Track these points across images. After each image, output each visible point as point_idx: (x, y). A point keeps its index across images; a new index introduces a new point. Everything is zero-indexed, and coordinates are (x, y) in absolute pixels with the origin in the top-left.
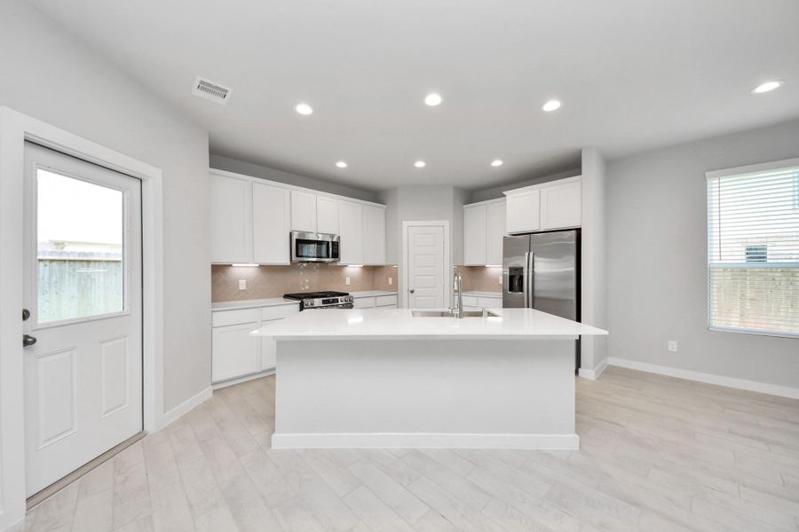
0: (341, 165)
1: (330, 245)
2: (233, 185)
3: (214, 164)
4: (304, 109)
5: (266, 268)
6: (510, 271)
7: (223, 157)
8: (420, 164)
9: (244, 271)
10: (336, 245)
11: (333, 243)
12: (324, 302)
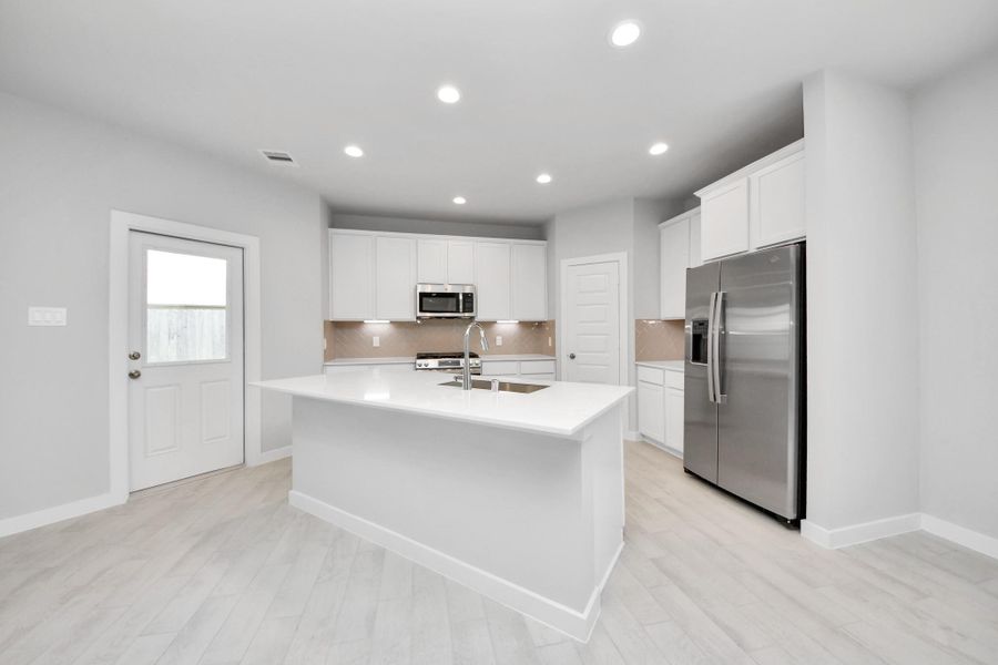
0: (459, 200)
1: (461, 297)
2: (352, 241)
3: (334, 224)
4: (354, 151)
5: (398, 324)
6: (694, 327)
7: (342, 216)
8: (544, 179)
9: (377, 327)
10: (469, 298)
11: (464, 295)
12: (440, 363)
